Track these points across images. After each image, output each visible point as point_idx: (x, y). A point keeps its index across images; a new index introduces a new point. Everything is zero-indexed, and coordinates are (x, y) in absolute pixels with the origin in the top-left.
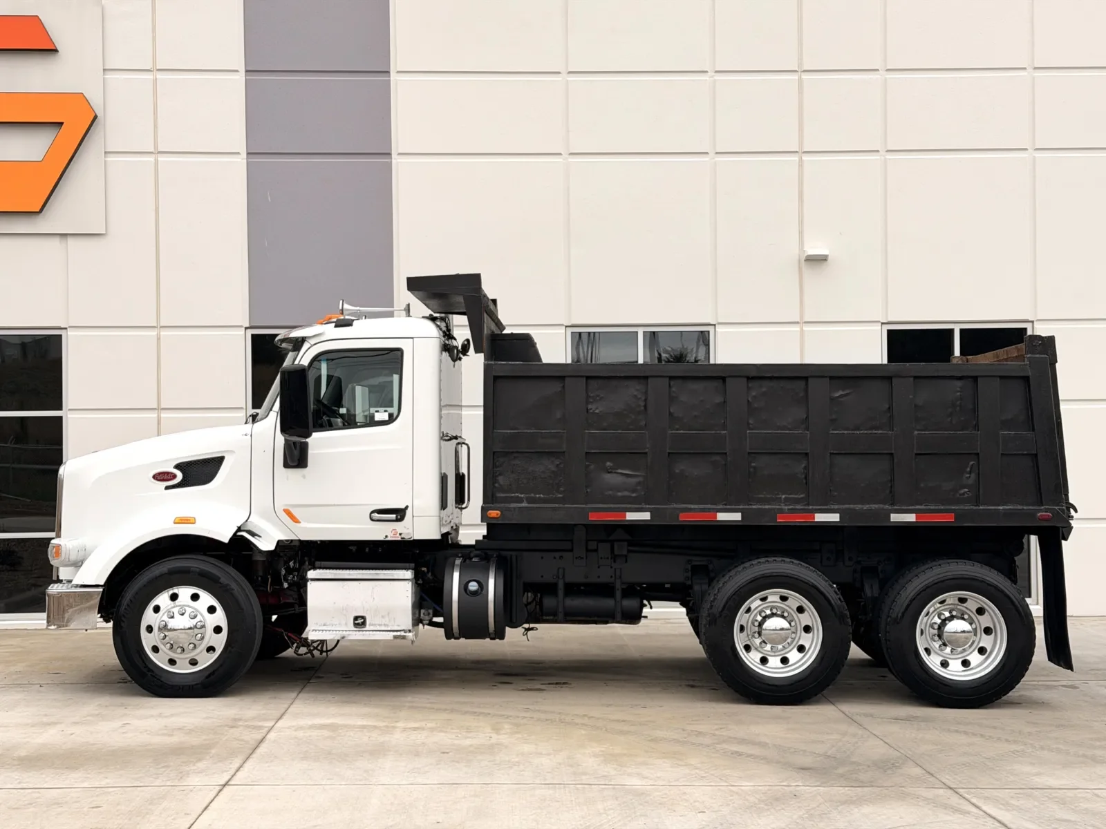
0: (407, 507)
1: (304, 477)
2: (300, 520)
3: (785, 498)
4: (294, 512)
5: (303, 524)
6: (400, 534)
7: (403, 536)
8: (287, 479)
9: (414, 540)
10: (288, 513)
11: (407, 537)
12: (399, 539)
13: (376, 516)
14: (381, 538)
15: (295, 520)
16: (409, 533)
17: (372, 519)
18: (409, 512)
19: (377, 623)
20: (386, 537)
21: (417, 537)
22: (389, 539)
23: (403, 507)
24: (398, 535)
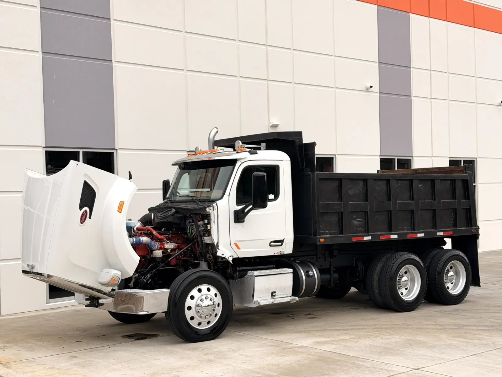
0: (284, 239)
1: (243, 227)
2: (240, 248)
3: (406, 228)
4: (239, 244)
5: (242, 250)
6: (280, 252)
7: (281, 253)
8: (236, 228)
9: (285, 254)
10: (236, 245)
11: (282, 253)
12: (279, 254)
13: (272, 244)
14: (272, 254)
15: (238, 248)
16: (283, 251)
17: (270, 246)
18: (284, 241)
19: (279, 294)
20: (275, 253)
21: (286, 253)
22: (275, 254)
23: (283, 239)
24: (279, 252)
